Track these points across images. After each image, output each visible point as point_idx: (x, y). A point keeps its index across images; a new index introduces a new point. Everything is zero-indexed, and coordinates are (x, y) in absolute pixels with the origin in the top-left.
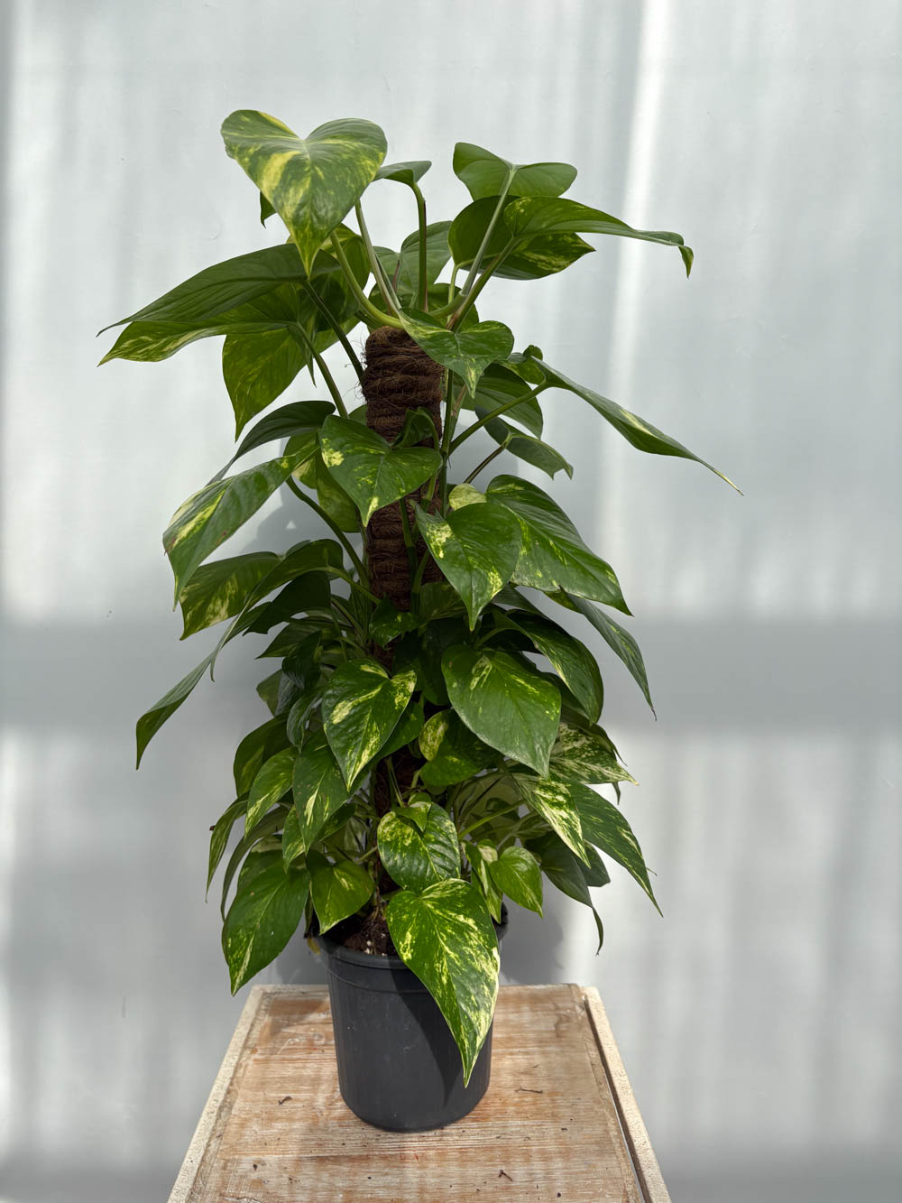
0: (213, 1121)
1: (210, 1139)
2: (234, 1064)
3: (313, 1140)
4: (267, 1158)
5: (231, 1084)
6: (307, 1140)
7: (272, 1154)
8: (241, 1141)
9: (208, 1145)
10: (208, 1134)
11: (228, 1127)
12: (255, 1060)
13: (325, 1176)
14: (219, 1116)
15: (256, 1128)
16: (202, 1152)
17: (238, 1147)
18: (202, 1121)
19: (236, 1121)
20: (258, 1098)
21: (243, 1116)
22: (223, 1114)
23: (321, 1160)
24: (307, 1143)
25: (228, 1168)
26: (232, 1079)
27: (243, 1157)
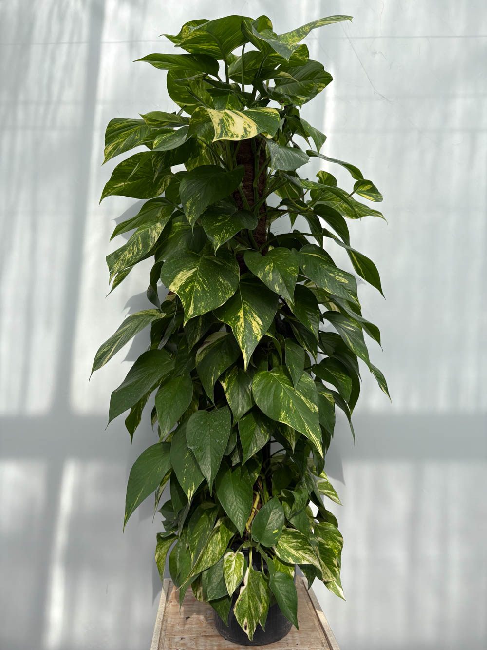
0: (161, 625)
1: (161, 632)
2: (164, 606)
4: (185, 636)
5: (164, 613)
9: (161, 633)
10: (160, 630)
12: (172, 605)
13: (209, 641)
14: (162, 624)
16: (159, 636)
21: (172, 623)
22: (164, 623)
23: (206, 636)
26: (164, 612)
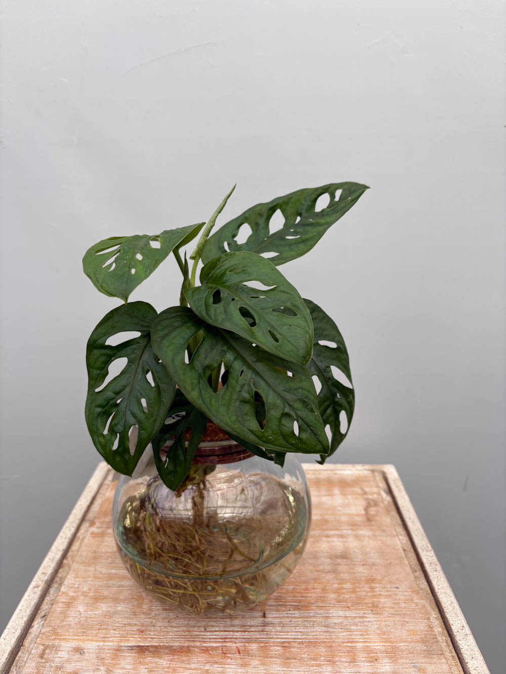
3: (135, 625)
6: (129, 625)
7: (92, 640)
8: (65, 623)
11: (54, 606)
15: (81, 608)
17: (60, 631)
18: (25, 597)
19: (63, 599)
20: (88, 573)
24: (128, 628)
25: (45, 656)
27: (63, 644)
